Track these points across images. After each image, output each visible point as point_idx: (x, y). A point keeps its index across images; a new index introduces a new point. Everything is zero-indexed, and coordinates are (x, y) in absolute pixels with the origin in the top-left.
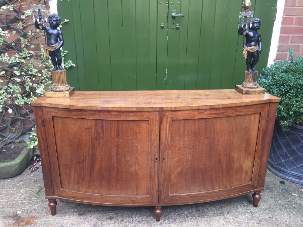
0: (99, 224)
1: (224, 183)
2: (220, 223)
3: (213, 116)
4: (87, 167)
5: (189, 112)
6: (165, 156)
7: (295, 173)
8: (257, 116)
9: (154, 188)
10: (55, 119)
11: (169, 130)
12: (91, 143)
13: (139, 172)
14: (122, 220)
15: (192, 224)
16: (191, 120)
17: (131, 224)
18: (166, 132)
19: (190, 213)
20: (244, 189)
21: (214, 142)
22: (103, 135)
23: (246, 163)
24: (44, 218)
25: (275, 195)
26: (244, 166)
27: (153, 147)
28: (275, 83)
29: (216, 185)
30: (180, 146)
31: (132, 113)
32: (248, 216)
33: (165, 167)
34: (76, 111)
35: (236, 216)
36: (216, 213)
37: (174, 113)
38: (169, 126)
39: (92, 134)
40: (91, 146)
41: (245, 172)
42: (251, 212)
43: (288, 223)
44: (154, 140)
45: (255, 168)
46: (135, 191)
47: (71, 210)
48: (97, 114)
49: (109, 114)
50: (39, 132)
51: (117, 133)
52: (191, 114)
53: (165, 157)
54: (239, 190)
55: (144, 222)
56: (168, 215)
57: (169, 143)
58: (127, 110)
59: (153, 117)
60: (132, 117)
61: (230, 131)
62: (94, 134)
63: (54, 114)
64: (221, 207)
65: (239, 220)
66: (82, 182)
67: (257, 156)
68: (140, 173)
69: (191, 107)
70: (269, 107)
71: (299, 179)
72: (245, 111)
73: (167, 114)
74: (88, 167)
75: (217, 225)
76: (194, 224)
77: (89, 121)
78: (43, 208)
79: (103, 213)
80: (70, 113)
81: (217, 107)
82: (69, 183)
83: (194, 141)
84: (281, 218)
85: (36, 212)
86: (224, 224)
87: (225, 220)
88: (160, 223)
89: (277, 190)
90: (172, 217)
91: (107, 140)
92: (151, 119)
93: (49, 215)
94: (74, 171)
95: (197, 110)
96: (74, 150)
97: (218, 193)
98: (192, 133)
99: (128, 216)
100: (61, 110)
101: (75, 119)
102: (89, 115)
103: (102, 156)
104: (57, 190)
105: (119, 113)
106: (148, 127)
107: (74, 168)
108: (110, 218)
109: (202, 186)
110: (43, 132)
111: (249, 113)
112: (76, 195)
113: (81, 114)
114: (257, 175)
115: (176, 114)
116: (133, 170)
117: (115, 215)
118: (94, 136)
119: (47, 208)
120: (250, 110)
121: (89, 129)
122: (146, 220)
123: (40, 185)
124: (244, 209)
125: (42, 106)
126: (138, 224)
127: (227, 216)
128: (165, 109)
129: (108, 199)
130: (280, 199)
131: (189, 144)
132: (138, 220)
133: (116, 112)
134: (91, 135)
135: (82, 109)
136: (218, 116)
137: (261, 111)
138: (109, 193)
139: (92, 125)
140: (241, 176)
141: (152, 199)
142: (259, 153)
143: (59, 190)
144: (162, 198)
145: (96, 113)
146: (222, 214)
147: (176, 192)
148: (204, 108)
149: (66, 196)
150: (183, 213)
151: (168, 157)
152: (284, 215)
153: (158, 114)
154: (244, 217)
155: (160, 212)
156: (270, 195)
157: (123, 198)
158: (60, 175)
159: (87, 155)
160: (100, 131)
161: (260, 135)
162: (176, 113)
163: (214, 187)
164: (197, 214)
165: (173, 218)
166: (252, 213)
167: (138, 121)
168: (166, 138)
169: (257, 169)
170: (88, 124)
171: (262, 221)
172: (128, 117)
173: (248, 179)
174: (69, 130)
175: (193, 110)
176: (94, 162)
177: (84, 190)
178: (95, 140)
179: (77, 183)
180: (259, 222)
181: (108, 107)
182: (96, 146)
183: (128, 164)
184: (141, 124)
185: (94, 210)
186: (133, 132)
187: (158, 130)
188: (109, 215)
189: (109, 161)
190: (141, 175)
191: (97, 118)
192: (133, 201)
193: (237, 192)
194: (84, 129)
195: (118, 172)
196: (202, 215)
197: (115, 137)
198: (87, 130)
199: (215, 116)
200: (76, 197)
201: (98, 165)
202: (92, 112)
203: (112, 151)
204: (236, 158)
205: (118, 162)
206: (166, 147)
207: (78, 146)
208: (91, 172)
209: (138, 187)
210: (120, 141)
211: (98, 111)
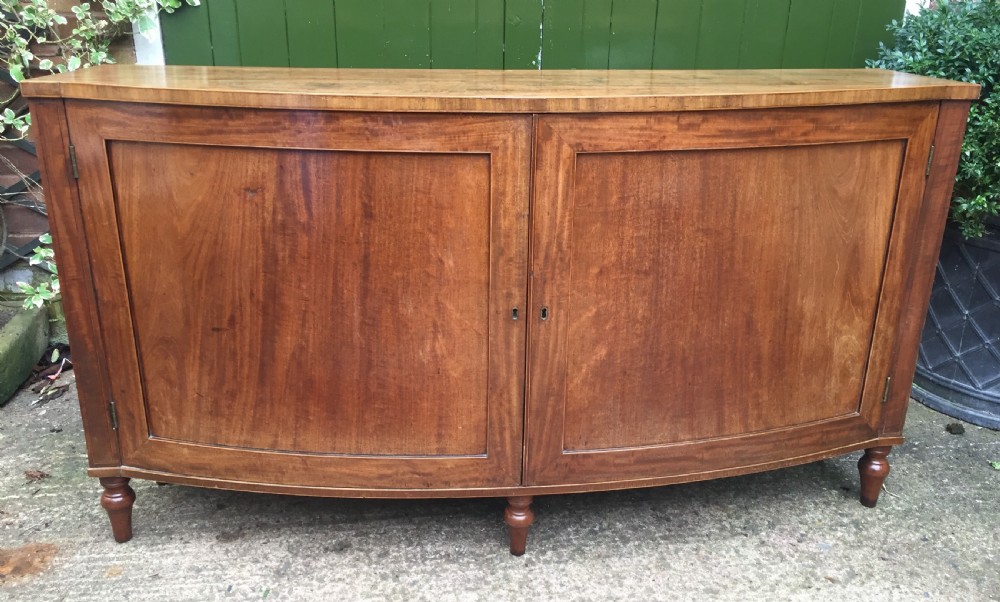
0: (296, 569)
1: (764, 412)
2: (746, 558)
3: (732, 141)
4: (247, 348)
5: (641, 121)
6: (547, 298)
8: (894, 153)
9: (507, 425)
10: (118, 152)
11: (567, 194)
12: (261, 251)
13: (450, 364)
14: (385, 554)
15: (645, 562)
16: (649, 157)
17: (419, 565)
18: (554, 204)
19: (635, 529)
20: (832, 436)
21: (732, 249)
22: (310, 214)
23: (844, 338)
24: (86, 550)
25: (933, 467)
26: (837, 348)
27: (501, 261)
28: (940, 63)
29: (733, 416)
30: (606, 262)
31: (421, 124)
32: (846, 535)
33: (547, 345)
34: (201, 117)
35: (802, 535)
36: (728, 526)
37: (583, 124)
38: (567, 180)
39: (266, 214)
40: (260, 261)
41: (837, 371)
42: (856, 524)
43: (990, 556)
44: (508, 236)
45: (874, 357)
46: (433, 439)
47: (189, 524)
48: (284, 128)
49: (334, 125)
50: (56, 208)
51: (364, 205)
52: (651, 129)
53: (547, 304)
54: (814, 438)
55: (466, 559)
56: (553, 536)
57: (564, 246)
58: (405, 107)
59: (505, 141)
60: (421, 141)
61: (794, 209)
62: (274, 212)
63: (111, 132)
64: (746, 508)
65: (812, 548)
66: (230, 407)
67: (885, 312)
68: (454, 368)
69: (652, 102)
70: (935, 119)
72: (851, 129)
73: (560, 125)
74: (250, 346)
75: (737, 566)
76: (650, 562)
77: (252, 156)
78: (82, 517)
79: (312, 532)
80: (174, 124)
81: (751, 104)
82: (179, 414)
83: (659, 241)
84: (965, 542)
85: (55, 531)
86: (759, 563)
87: (764, 549)
88: (524, 562)
89: (938, 453)
90: (569, 541)
91: (324, 236)
92: (497, 149)
93: (104, 541)
94: (197, 362)
95: (673, 113)
96: (197, 278)
97: (741, 448)
98: (651, 207)
99: (407, 539)
100: (142, 115)
101: (199, 150)
102: (252, 132)
103: (307, 300)
104: (134, 441)
105: (370, 124)
106: (484, 184)
107: (198, 353)
108: (338, 547)
109: (684, 420)
110: (70, 209)
111: (867, 138)
112: (206, 459)
113: (220, 128)
114: (882, 383)
115: (592, 130)
116: (424, 355)
117: (356, 536)
118: (274, 220)
119: (96, 517)
120: (870, 125)
121: (254, 191)
122: (472, 553)
123: (71, 442)
124: (828, 512)
125: (64, 100)
126: (446, 566)
127: (768, 536)
128: (554, 108)
129: (332, 469)
130: (955, 481)
131: (638, 253)
132: (443, 554)
133: (361, 119)
134: (263, 218)
135: (223, 104)
136: (751, 142)
137: (910, 132)
138: (334, 449)
139: (263, 173)
140: (824, 384)
141: (499, 467)
142: (892, 302)
143: (140, 442)
144: (532, 464)
145: (279, 123)
146: (750, 529)
147: (586, 443)
148: (701, 106)
149: (169, 466)
150: (609, 528)
151: (559, 304)
152: (972, 531)
153: (523, 127)
154: (831, 540)
155: (526, 520)
156: (916, 467)
157: (388, 465)
158: (143, 380)
159: (247, 298)
160: (298, 198)
161: (898, 230)
162: (595, 125)
163: (726, 425)
164: (659, 532)
165: (574, 545)
166: (857, 526)
167: (445, 158)
168: (553, 226)
169: (883, 361)
171: (896, 551)
172: (408, 139)
173: (846, 399)
174: (175, 198)
175: (659, 116)
176: (277, 327)
177: (237, 438)
178: (279, 237)
179: (211, 413)
180: (888, 554)
181: (326, 96)
182: (281, 262)
183: (407, 333)
184: (459, 171)
185: (278, 522)
186: (425, 202)
187: (524, 193)
188: (334, 537)
189: (333, 319)
190: (455, 375)
191: (284, 144)
192: (425, 478)
193: (806, 445)
194: (235, 191)
195: (370, 365)
196: (678, 533)
197: (356, 225)
198: (245, 197)
199: (742, 143)
200: (208, 467)
201: (289, 338)
202: (264, 120)
203: (345, 278)
204: (808, 315)
205: (370, 323)
206: (554, 263)
207: (212, 263)
208: (263, 365)
209: (444, 421)
210: (377, 238)
211: (286, 113)
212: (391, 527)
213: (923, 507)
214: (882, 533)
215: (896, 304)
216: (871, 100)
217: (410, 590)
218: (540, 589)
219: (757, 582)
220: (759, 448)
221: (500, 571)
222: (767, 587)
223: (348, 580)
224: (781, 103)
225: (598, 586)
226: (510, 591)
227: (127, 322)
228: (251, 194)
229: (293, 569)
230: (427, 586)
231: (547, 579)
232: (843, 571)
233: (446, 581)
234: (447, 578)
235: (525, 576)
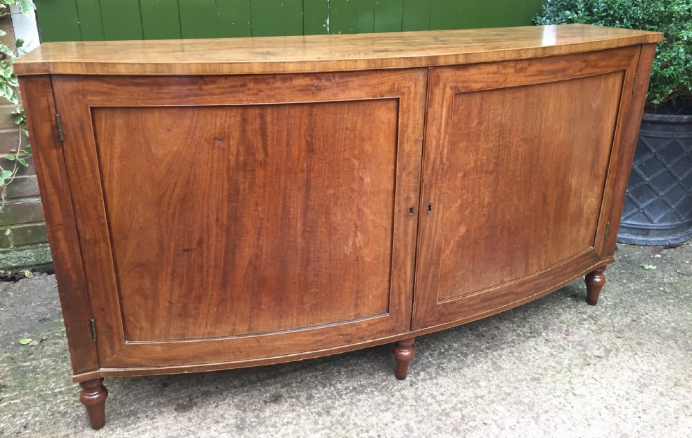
1: (549, 255)
2: (542, 352)
3: (544, 78)
4: (212, 261)
5: (494, 68)
6: (432, 197)
7: (636, 223)
8: (619, 78)
9: (403, 290)
10: (102, 118)
11: (448, 123)
12: (226, 185)
13: (365, 252)
14: (310, 397)
15: (485, 367)
16: (496, 92)
17: (339, 400)
18: (439, 131)
19: (466, 346)
20: (581, 265)
21: (538, 150)
22: (266, 154)
23: (589, 201)
25: (614, 274)
26: (585, 208)
27: (404, 175)
29: (533, 261)
30: (468, 168)
31: (352, 79)
32: (591, 326)
33: (431, 229)
35: (566, 331)
36: (521, 333)
37: (459, 73)
38: (448, 112)
39: (230, 157)
40: (225, 193)
41: (584, 223)
42: (591, 317)
44: (409, 156)
45: (603, 211)
46: (352, 308)
47: (147, 403)
48: (249, 89)
49: (288, 84)
50: (44, 167)
51: (307, 142)
52: (500, 73)
53: (432, 201)
54: (573, 268)
55: (369, 389)
56: (418, 362)
57: (444, 159)
58: (343, 67)
59: (409, 88)
60: (352, 92)
61: (571, 120)
62: (238, 155)
63: (97, 101)
64: (525, 319)
65: (576, 338)
66: (196, 308)
67: (609, 181)
68: (368, 255)
69: (502, 55)
70: (639, 55)
71: (643, 235)
72: (602, 65)
73: (445, 74)
74: (215, 259)
75: (541, 359)
76: (489, 367)
77: (220, 113)
78: (52, 415)
80: (156, 90)
81: (556, 52)
83: (499, 149)
84: (656, 318)
86: (552, 354)
87: (550, 344)
88: (409, 383)
90: (430, 362)
91: (276, 169)
92: (403, 94)
94: (169, 278)
95: (513, 61)
96: (170, 212)
97: (537, 282)
98: (495, 127)
99: (320, 382)
100: (126, 85)
101: (175, 110)
102: (222, 93)
103: (262, 219)
104: (112, 348)
105: (315, 82)
106: (394, 120)
107: (170, 270)
108: (273, 399)
109: (507, 269)
110: (56, 167)
112: (178, 351)
113: (196, 92)
114: (605, 226)
115: (465, 76)
116: (348, 250)
117: (282, 387)
118: (237, 160)
119: (66, 413)
120: (611, 62)
121: (222, 139)
122: (371, 384)
124: (572, 313)
125: (50, 76)
126: (358, 397)
127: (547, 335)
128: (442, 62)
129: (279, 343)
130: (630, 281)
131: (487, 159)
132: (351, 388)
133: (308, 79)
134: (229, 160)
135: (200, 73)
136: (554, 78)
137: (627, 65)
139: (229, 125)
140: (578, 232)
141: (396, 321)
142: (613, 173)
143: (117, 347)
144: (418, 314)
145: (245, 85)
146: (535, 333)
147: (451, 294)
148: (530, 56)
149: (143, 362)
150: (450, 348)
151: (440, 200)
152: (656, 311)
153: (421, 77)
154: (584, 330)
155: (411, 355)
157: (322, 333)
158: (121, 298)
159: (214, 224)
160: (257, 142)
161: (618, 128)
162: (466, 73)
163: (530, 267)
164: (482, 344)
165: (434, 364)
166: (593, 319)
167: (367, 103)
168: (438, 146)
169: (606, 212)
170: (218, 125)
171: (622, 330)
172: (343, 91)
173: (588, 240)
174: (153, 149)
175: (505, 63)
176: (237, 242)
177: (202, 332)
178: (241, 173)
179: (180, 315)
180: (620, 333)
181: (284, 63)
182: (242, 192)
183: (336, 234)
184: (377, 112)
185: (217, 388)
186: (352, 136)
187: (420, 124)
188: (266, 392)
189: (281, 231)
190: (369, 260)
191: (248, 101)
192: (347, 337)
193: (569, 273)
194: (206, 140)
195: (308, 261)
196: (495, 343)
197: (301, 158)
198: (214, 144)
199: (549, 79)
200: (178, 358)
201: (247, 250)
202: (232, 84)
203: (292, 200)
204: (574, 188)
205: (309, 230)
206: (438, 172)
207: (184, 199)
208: (225, 273)
209: (360, 295)
210: (316, 167)
211: (251, 77)
212: (304, 376)
213: (621, 300)
214: (609, 321)
215: (614, 175)
216: (614, 46)
217: (343, 420)
218: (430, 400)
219: (559, 368)
220: (547, 279)
221: (397, 393)
222: (565, 370)
223: (295, 422)
224: (572, 51)
225: (465, 391)
226: (411, 406)
227: (108, 253)
228: (219, 142)
229: (248, 422)
230: (353, 415)
231: (431, 392)
232: (601, 350)
233: (364, 408)
234: (364, 406)
235: (415, 393)
